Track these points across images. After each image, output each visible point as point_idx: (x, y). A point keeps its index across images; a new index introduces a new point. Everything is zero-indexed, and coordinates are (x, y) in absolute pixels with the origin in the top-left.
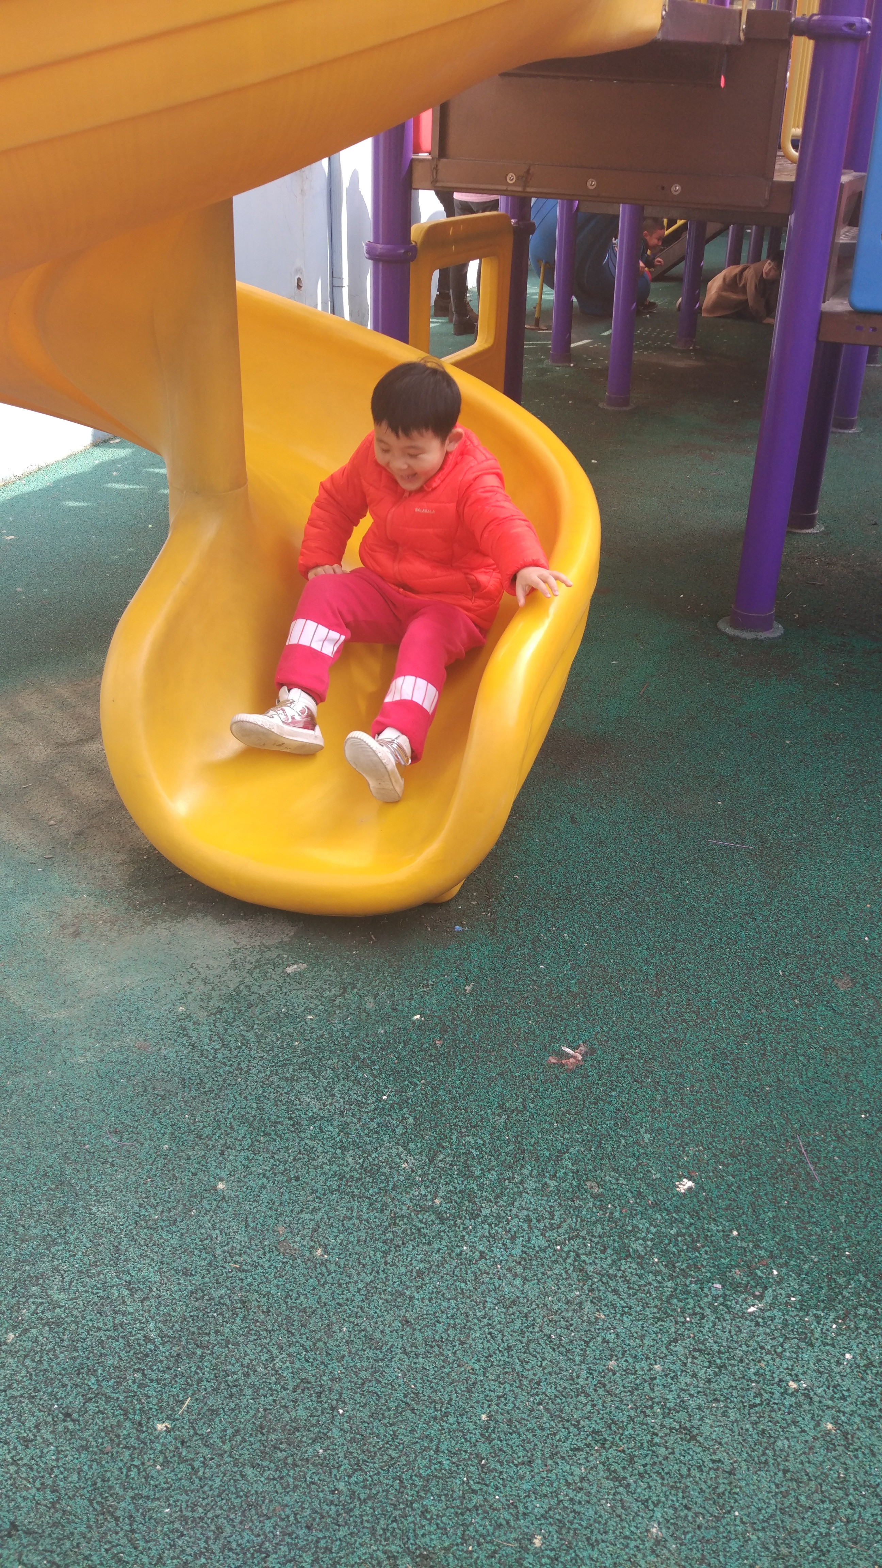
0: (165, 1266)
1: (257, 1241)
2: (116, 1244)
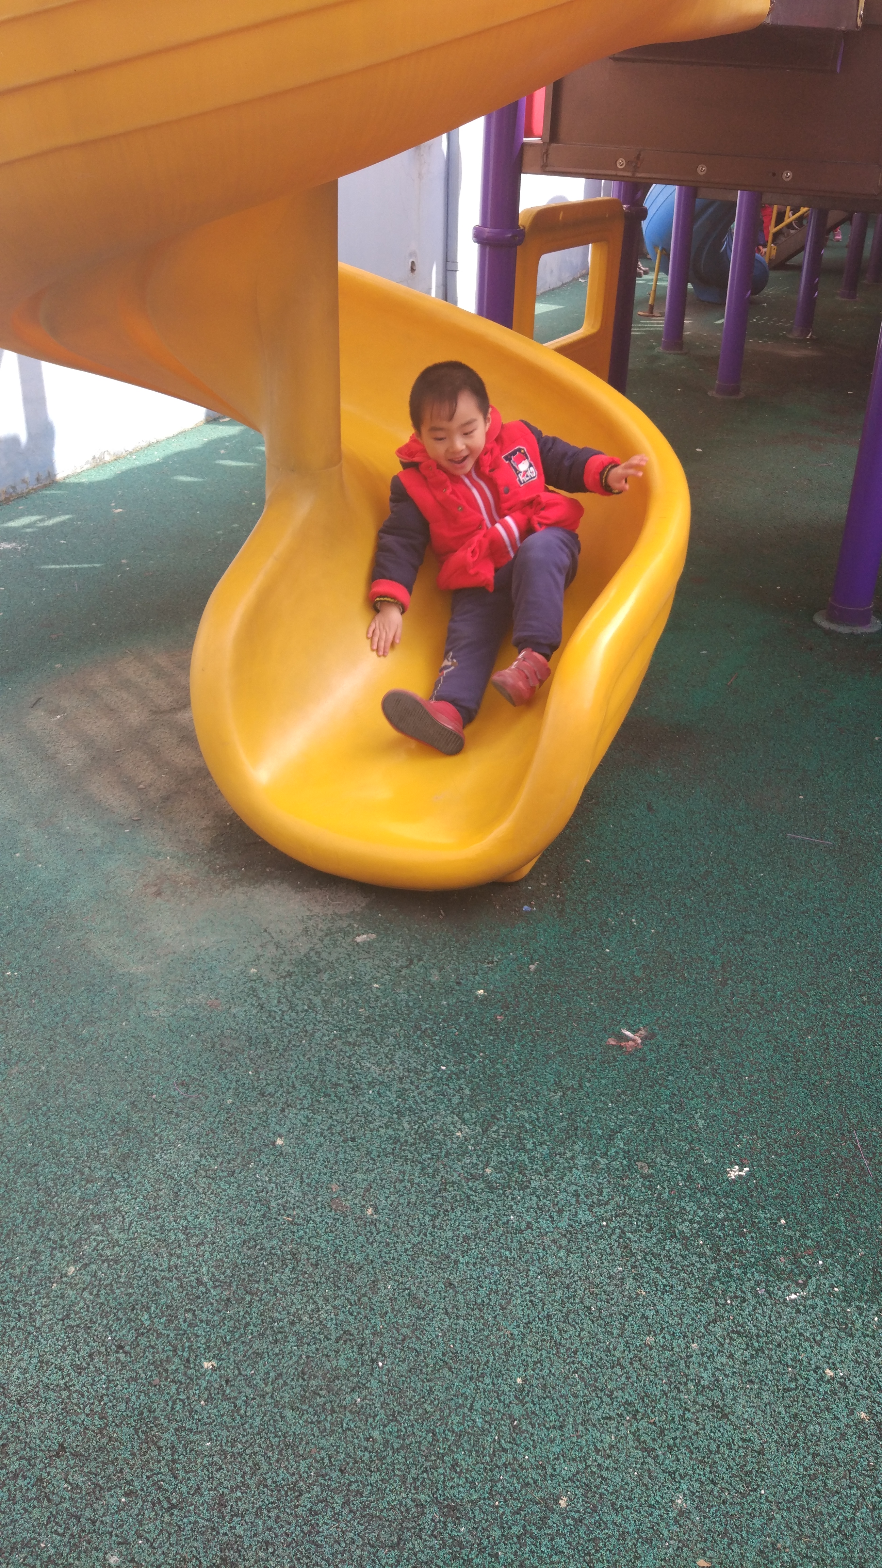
0: (221, 1214)
1: (311, 1197)
2: (176, 1190)
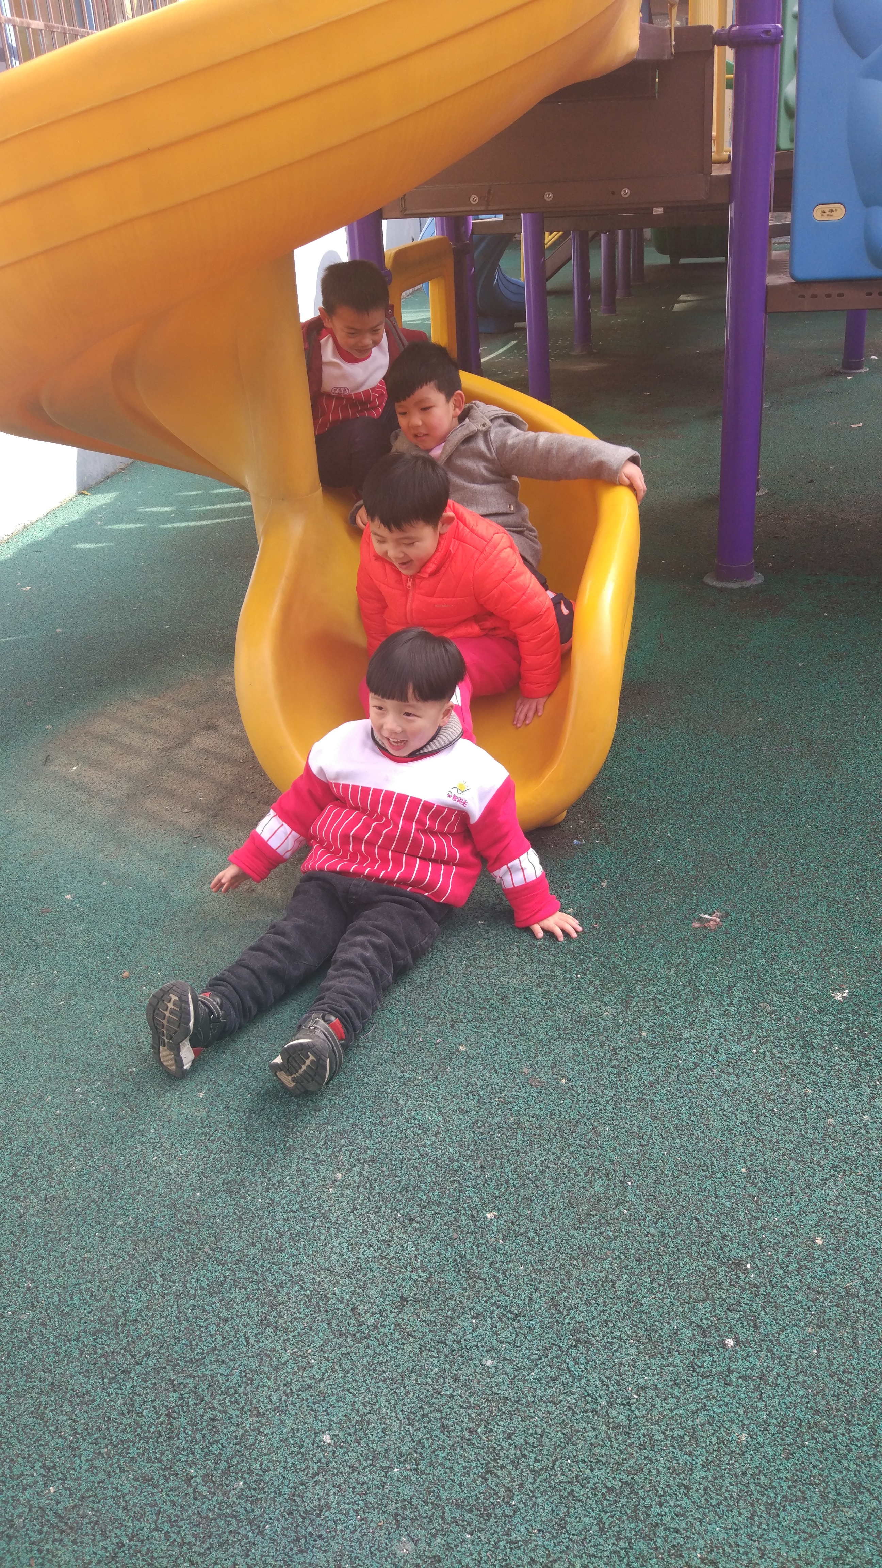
1: (510, 1081)
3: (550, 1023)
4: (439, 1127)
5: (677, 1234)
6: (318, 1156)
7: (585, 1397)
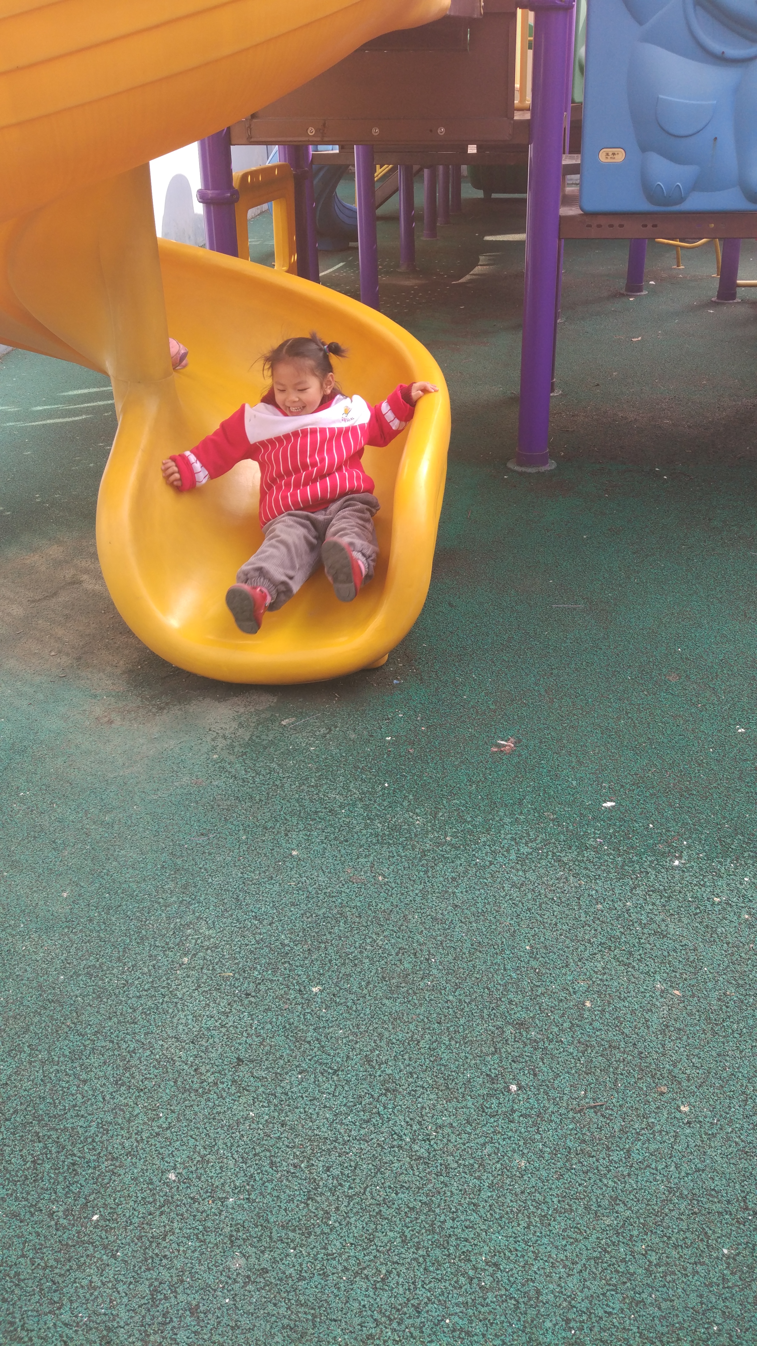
3: (369, 831)
4: (273, 918)
5: (472, 1000)
6: (167, 944)
7: (392, 1135)
